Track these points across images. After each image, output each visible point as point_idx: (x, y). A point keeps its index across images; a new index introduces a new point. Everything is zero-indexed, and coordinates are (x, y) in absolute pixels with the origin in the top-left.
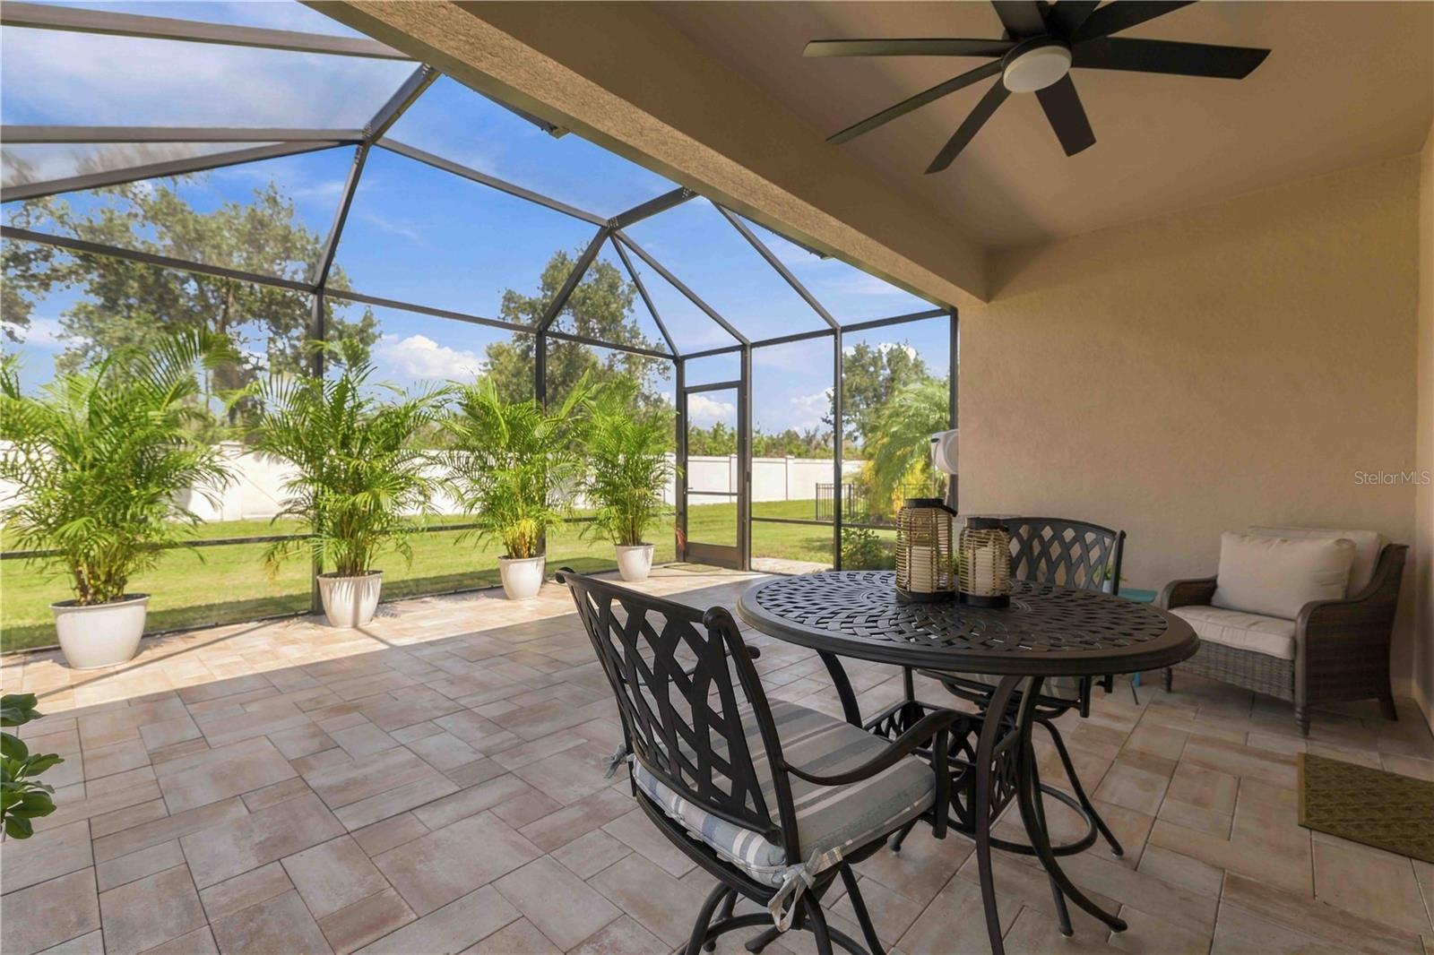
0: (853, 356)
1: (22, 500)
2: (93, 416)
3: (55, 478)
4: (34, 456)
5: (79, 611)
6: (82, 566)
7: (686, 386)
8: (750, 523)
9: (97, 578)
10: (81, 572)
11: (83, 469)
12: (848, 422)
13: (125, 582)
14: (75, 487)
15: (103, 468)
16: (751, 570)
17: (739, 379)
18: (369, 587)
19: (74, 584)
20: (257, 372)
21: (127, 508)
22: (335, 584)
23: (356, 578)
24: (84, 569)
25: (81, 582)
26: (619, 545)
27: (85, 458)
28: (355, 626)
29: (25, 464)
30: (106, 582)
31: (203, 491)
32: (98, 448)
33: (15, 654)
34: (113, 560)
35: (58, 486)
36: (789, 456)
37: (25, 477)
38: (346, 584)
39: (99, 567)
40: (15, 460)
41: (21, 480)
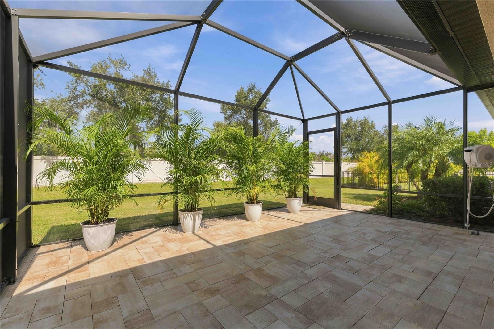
0: (345, 123)
1: (70, 179)
2: (97, 143)
3: (83, 169)
4: (75, 160)
5: (91, 227)
6: (92, 206)
7: (308, 131)
8: (341, 189)
9: (98, 212)
10: (92, 209)
11: (93, 165)
12: (344, 148)
13: (108, 213)
14: (90, 173)
15: (100, 165)
16: (341, 209)
17: (335, 127)
18: (198, 216)
19: (89, 214)
20: (143, 133)
21: (109, 182)
22: (185, 215)
23: (194, 212)
24: (93, 207)
25: (92, 213)
26: (287, 197)
27: (94, 161)
28: (193, 233)
29: (72, 163)
30: (101, 214)
31: (136, 175)
32: (99, 156)
33: (68, 241)
34: (104, 204)
35: (84, 172)
36: (323, 161)
37: (72, 169)
38: (190, 215)
39: (99, 208)
40: (69, 162)
41: (71, 170)
